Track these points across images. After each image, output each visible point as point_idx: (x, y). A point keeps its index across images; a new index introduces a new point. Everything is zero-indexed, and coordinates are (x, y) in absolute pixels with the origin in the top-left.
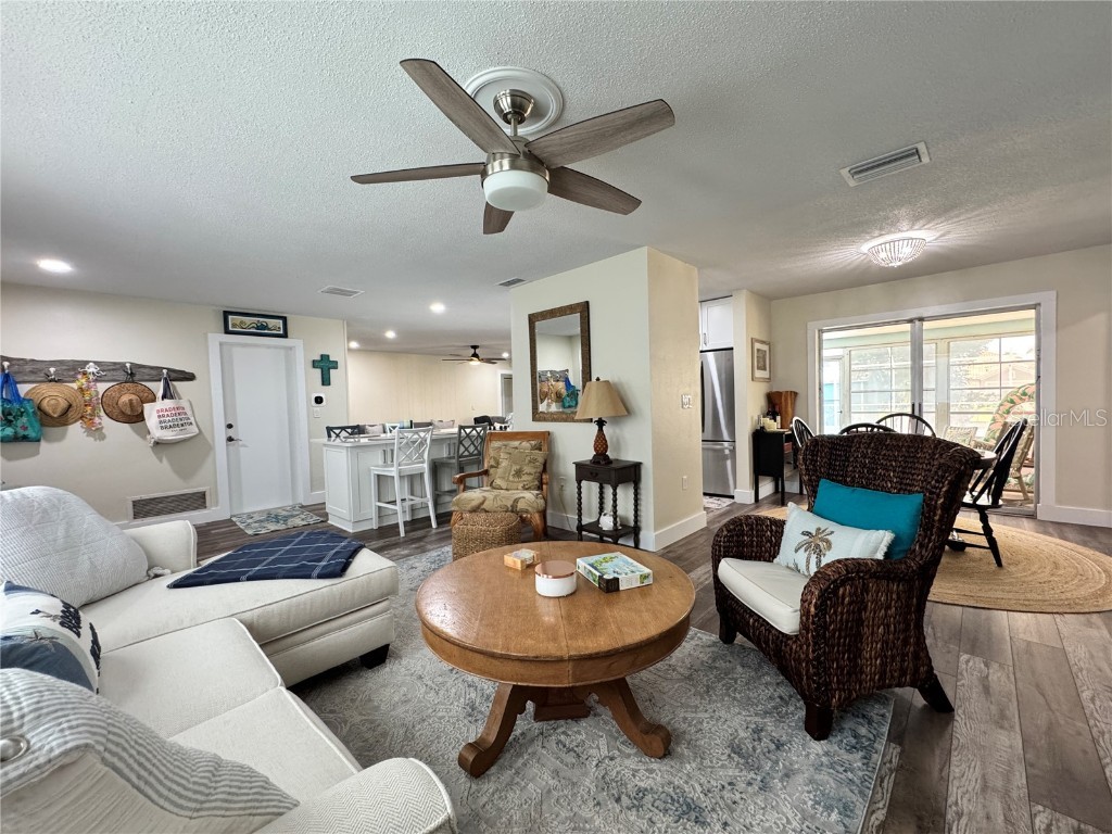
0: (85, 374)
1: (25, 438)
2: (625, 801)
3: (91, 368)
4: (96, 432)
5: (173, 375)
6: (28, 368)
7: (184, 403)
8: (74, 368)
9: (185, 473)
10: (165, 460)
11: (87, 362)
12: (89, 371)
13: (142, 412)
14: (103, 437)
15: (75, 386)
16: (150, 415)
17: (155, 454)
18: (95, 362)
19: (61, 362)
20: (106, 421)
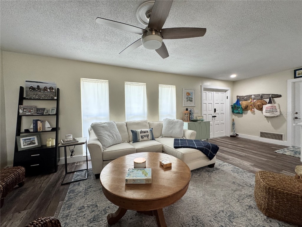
0: (251, 98)
1: (239, 113)
2: (107, 208)
3: (253, 97)
4: (253, 113)
5: (273, 96)
6: (242, 98)
7: (276, 105)
8: (249, 97)
9: (276, 127)
10: (270, 122)
11: (252, 95)
12: (252, 97)
13: (262, 108)
14: (255, 114)
15: (249, 101)
16: (264, 108)
17: (267, 120)
18: (254, 95)
19: (247, 96)
20: (255, 110)
